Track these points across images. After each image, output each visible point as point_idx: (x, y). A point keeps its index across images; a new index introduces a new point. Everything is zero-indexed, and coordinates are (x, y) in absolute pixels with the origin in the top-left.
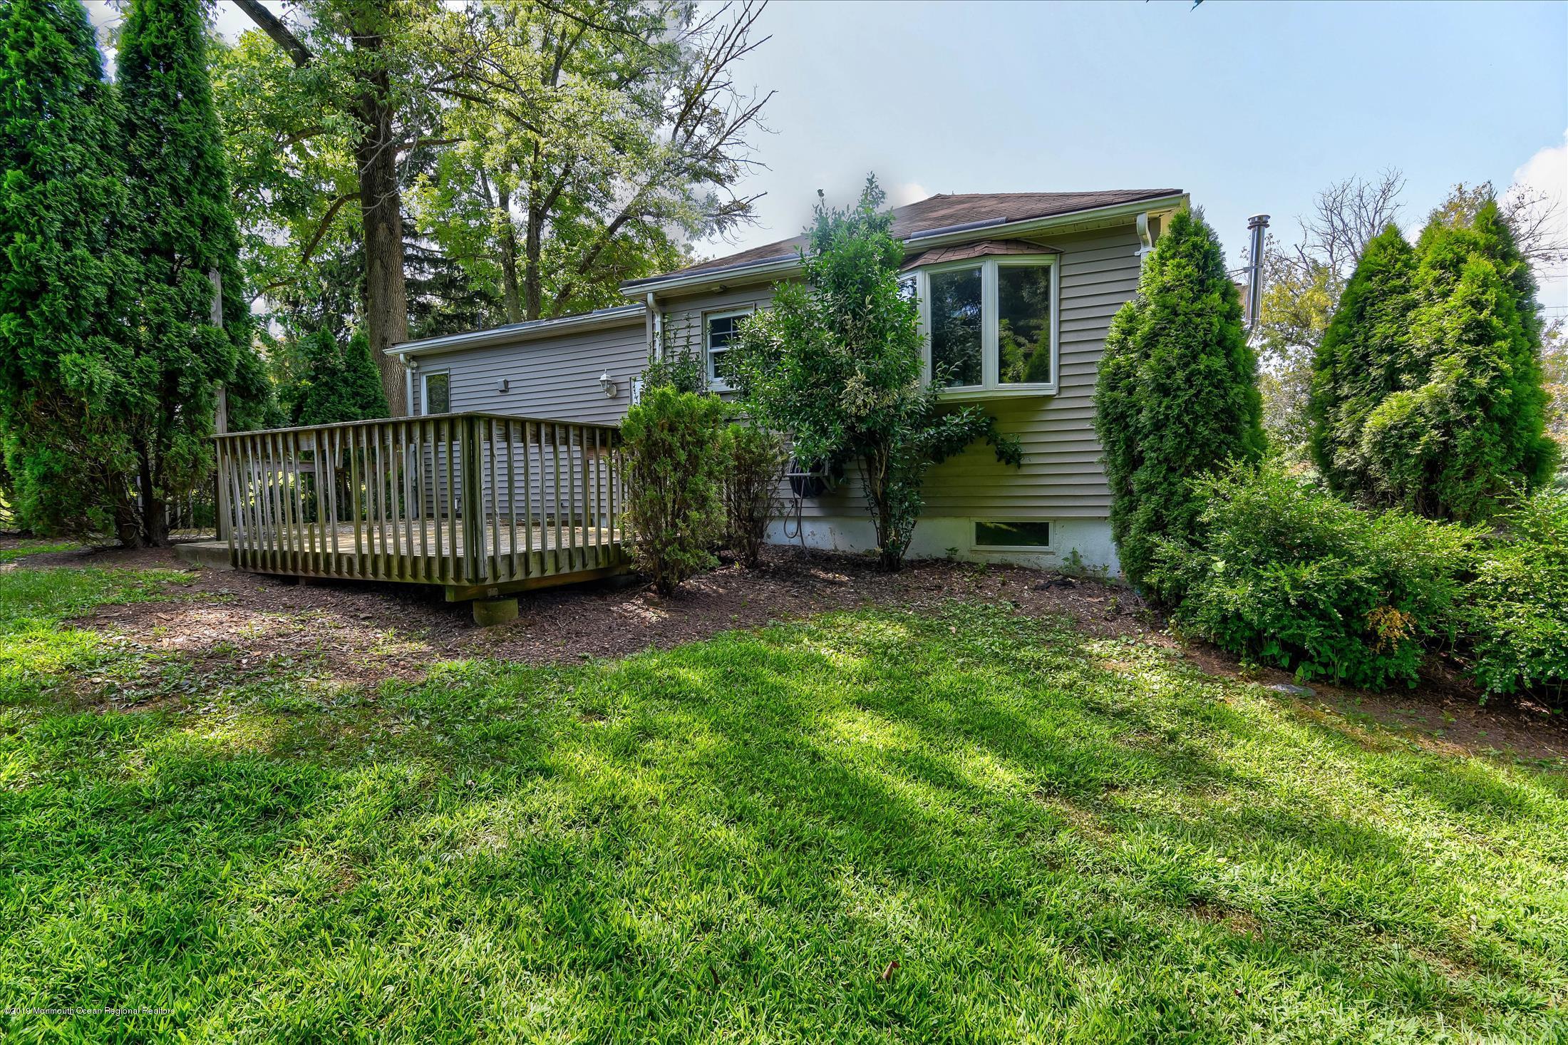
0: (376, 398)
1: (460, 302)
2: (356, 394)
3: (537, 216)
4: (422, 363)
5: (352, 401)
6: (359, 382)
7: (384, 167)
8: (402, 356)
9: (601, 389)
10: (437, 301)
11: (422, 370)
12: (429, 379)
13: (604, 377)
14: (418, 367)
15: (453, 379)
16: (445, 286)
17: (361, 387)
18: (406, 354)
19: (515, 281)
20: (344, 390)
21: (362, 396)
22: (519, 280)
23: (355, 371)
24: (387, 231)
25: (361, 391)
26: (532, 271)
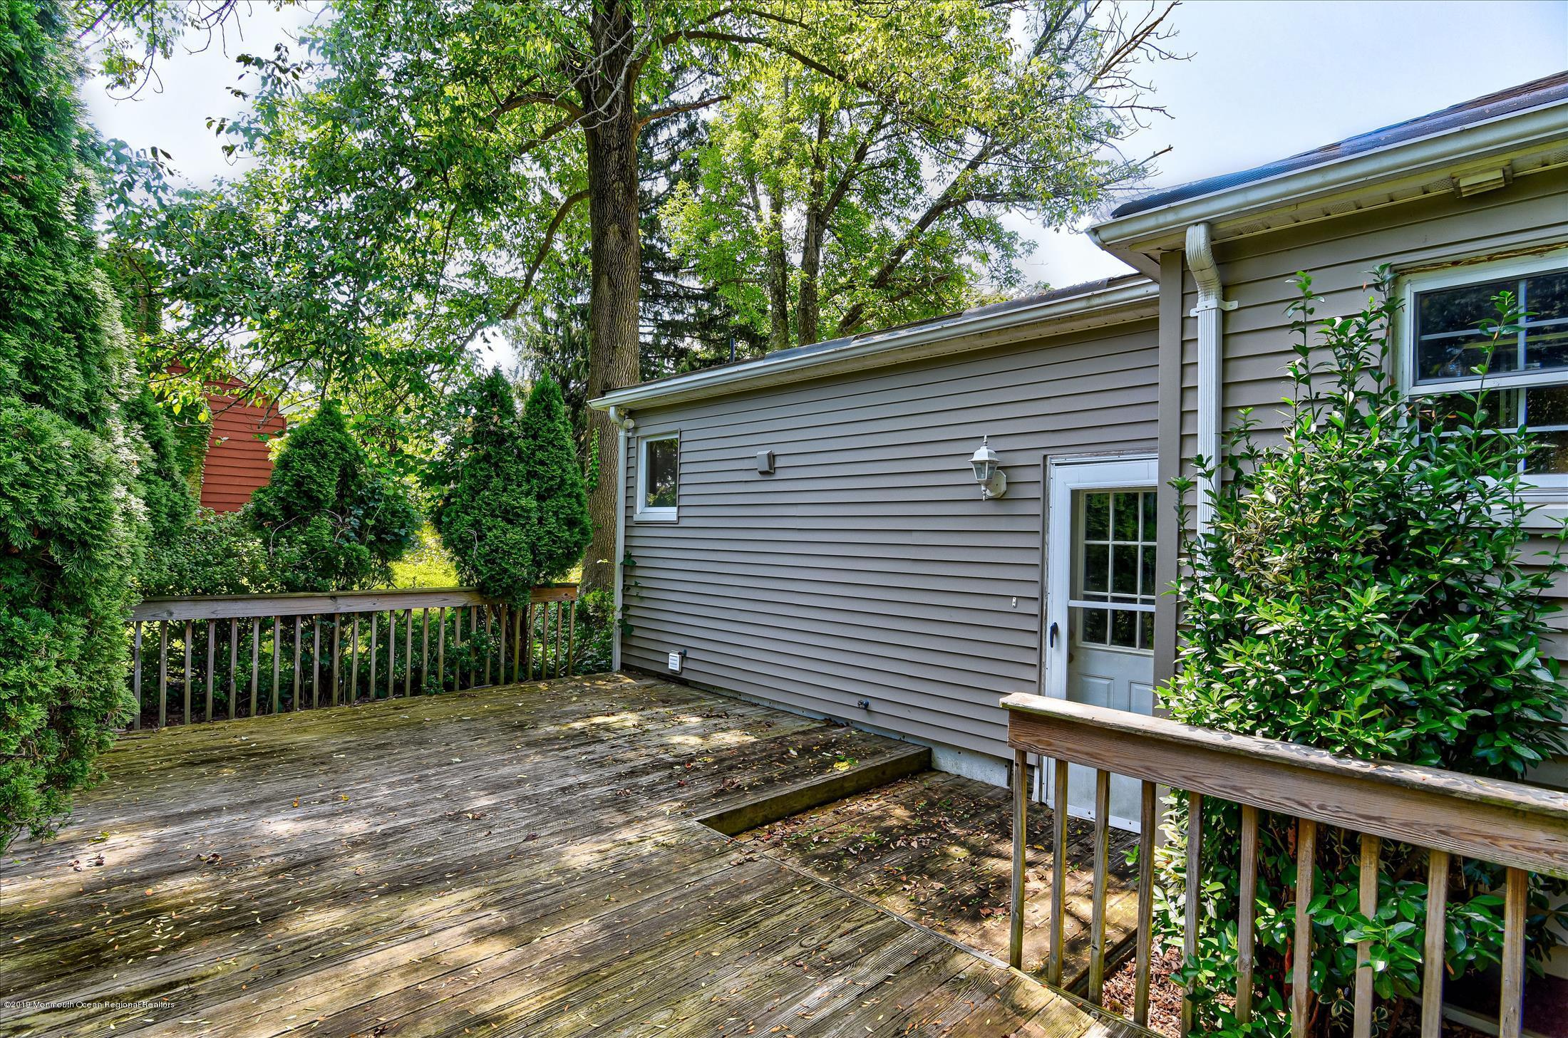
0: (563, 481)
1: (718, 345)
2: (531, 475)
3: (817, 219)
4: (642, 422)
5: (525, 487)
6: (539, 455)
7: (620, 148)
8: (612, 410)
9: (973, 478)
10: (697, 346)
11: (641, 433)
12: (650, 445)
13: (982, 454)
14: (636, 429)
15: (685, 447)
16: (704, 326)
17: (542, 463)
18: (617, 406)
19: (784, 307)
20: (515, 468)
21: (540, 478)
22: (789, 307)
23: (535, 437)
24: (619, 236)
25: (540, 469)
26: (808, 290)
